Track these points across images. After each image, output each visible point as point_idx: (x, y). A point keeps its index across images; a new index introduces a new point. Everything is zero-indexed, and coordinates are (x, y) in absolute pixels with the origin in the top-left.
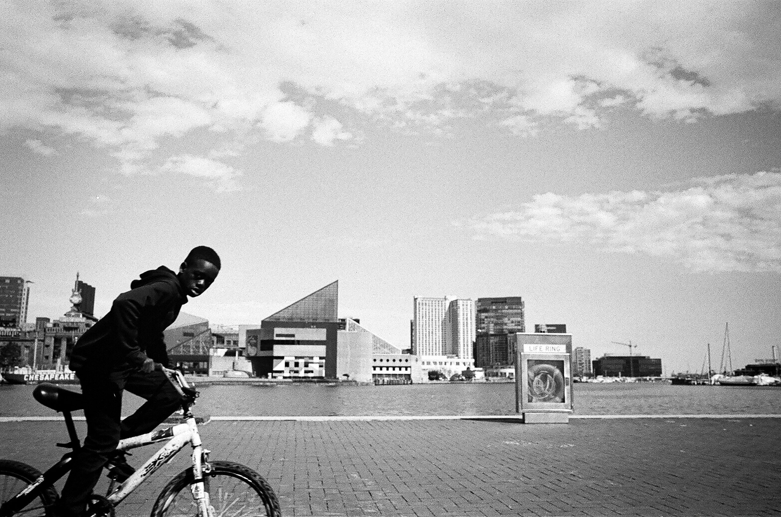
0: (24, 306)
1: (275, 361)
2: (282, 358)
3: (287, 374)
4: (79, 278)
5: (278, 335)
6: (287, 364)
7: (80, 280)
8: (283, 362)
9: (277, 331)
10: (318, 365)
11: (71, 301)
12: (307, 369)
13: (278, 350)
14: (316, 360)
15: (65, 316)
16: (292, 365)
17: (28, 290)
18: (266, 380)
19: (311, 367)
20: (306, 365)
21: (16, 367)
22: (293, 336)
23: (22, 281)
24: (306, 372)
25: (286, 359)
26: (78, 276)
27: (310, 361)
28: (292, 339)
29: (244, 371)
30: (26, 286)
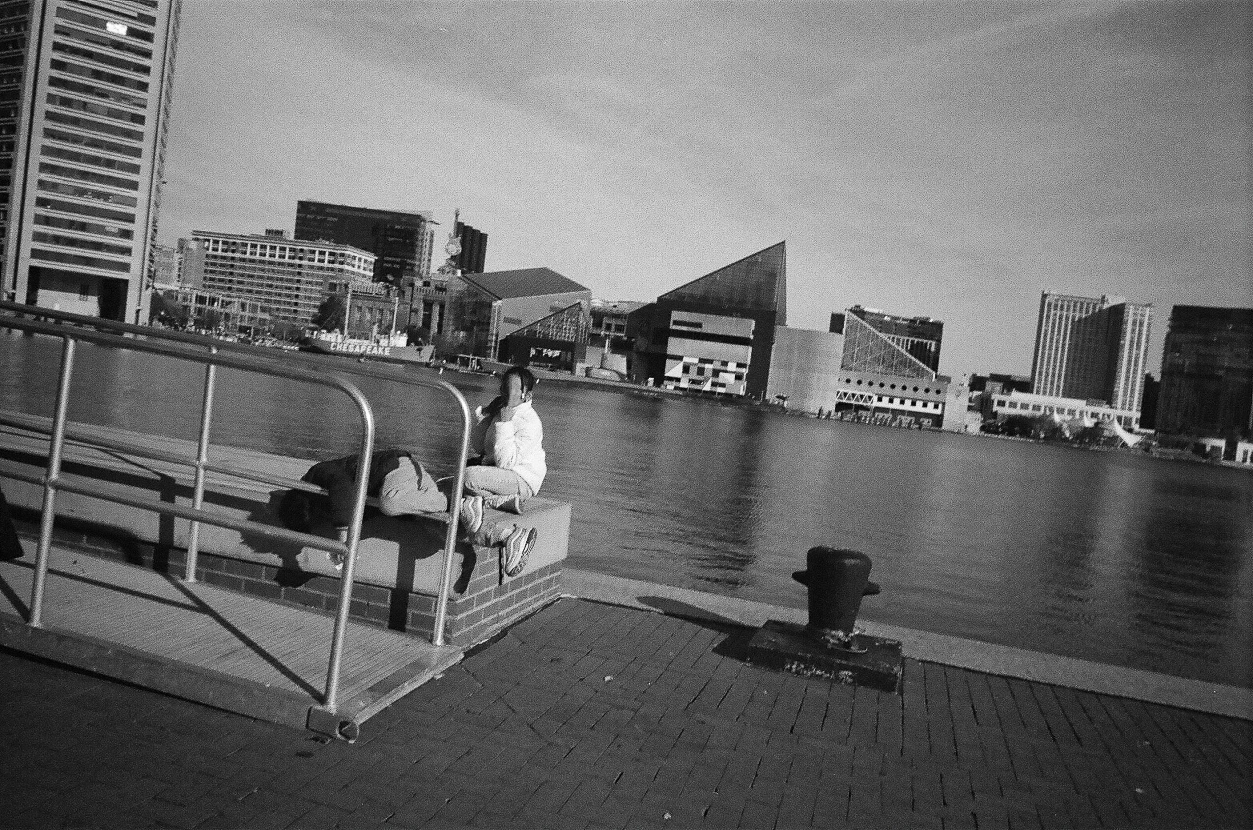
0: (426, 256)
1: (668, 362)
2: (680, 358)
3: (684, 384)
4: (459, 217)
5: (676, 323)
6: (686, 369)
7: (460, 220)
8: (680, 366)
9: (676, 315)
10: (734, 376)
11: (447, 250)
12: (716, 380)
13: (674, 346)
14: (732, 366)
15: (438, 272)
16: (693, 371)
17: (432, 235)
18: (644, 388)
19: (724, 377)
20: (716, 373)
21: (323, 331)
22: (699, 325)
23: (424, 220)
24: (714, 384)
25: (685, 359)
26: (457, 215)
27: (723, 368)
28: (698, 330)
29: (615, 371)
30: (429, 227)
